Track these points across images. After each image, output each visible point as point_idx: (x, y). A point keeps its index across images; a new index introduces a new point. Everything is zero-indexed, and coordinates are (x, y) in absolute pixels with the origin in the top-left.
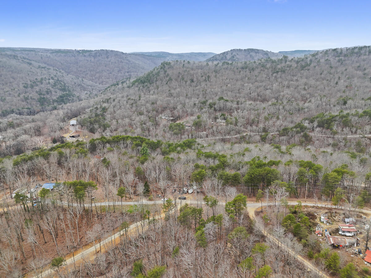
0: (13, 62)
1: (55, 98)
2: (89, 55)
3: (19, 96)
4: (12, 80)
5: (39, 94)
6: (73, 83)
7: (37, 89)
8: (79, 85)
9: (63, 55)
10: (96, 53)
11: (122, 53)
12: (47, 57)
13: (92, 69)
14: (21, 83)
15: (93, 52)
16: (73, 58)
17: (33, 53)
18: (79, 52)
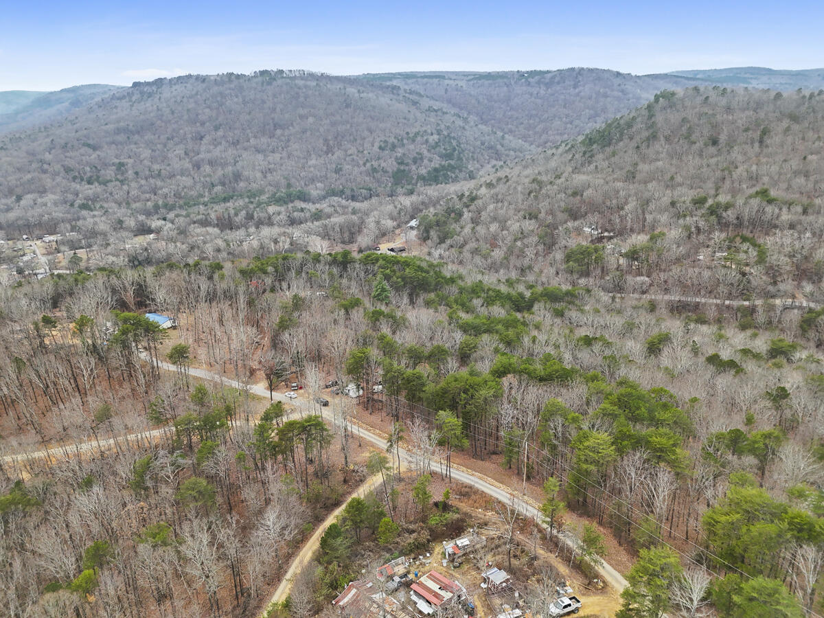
0: (384, 100)
1: (423, 171)
2: (539, 83)
3: (365, 164)
4: (366, 133)
5: (399, 164)
6: (479, 143)
7: (400, 152)
8: (491, 148)
9: (487, 82)
10: (553, 77)
11: (618, 74)
12: (457, 90)
13: (534, 112)
14: (378, 140)
15: (549, 75)
16: (505, 88)
17: (436, 81)
18: (521, 75)
